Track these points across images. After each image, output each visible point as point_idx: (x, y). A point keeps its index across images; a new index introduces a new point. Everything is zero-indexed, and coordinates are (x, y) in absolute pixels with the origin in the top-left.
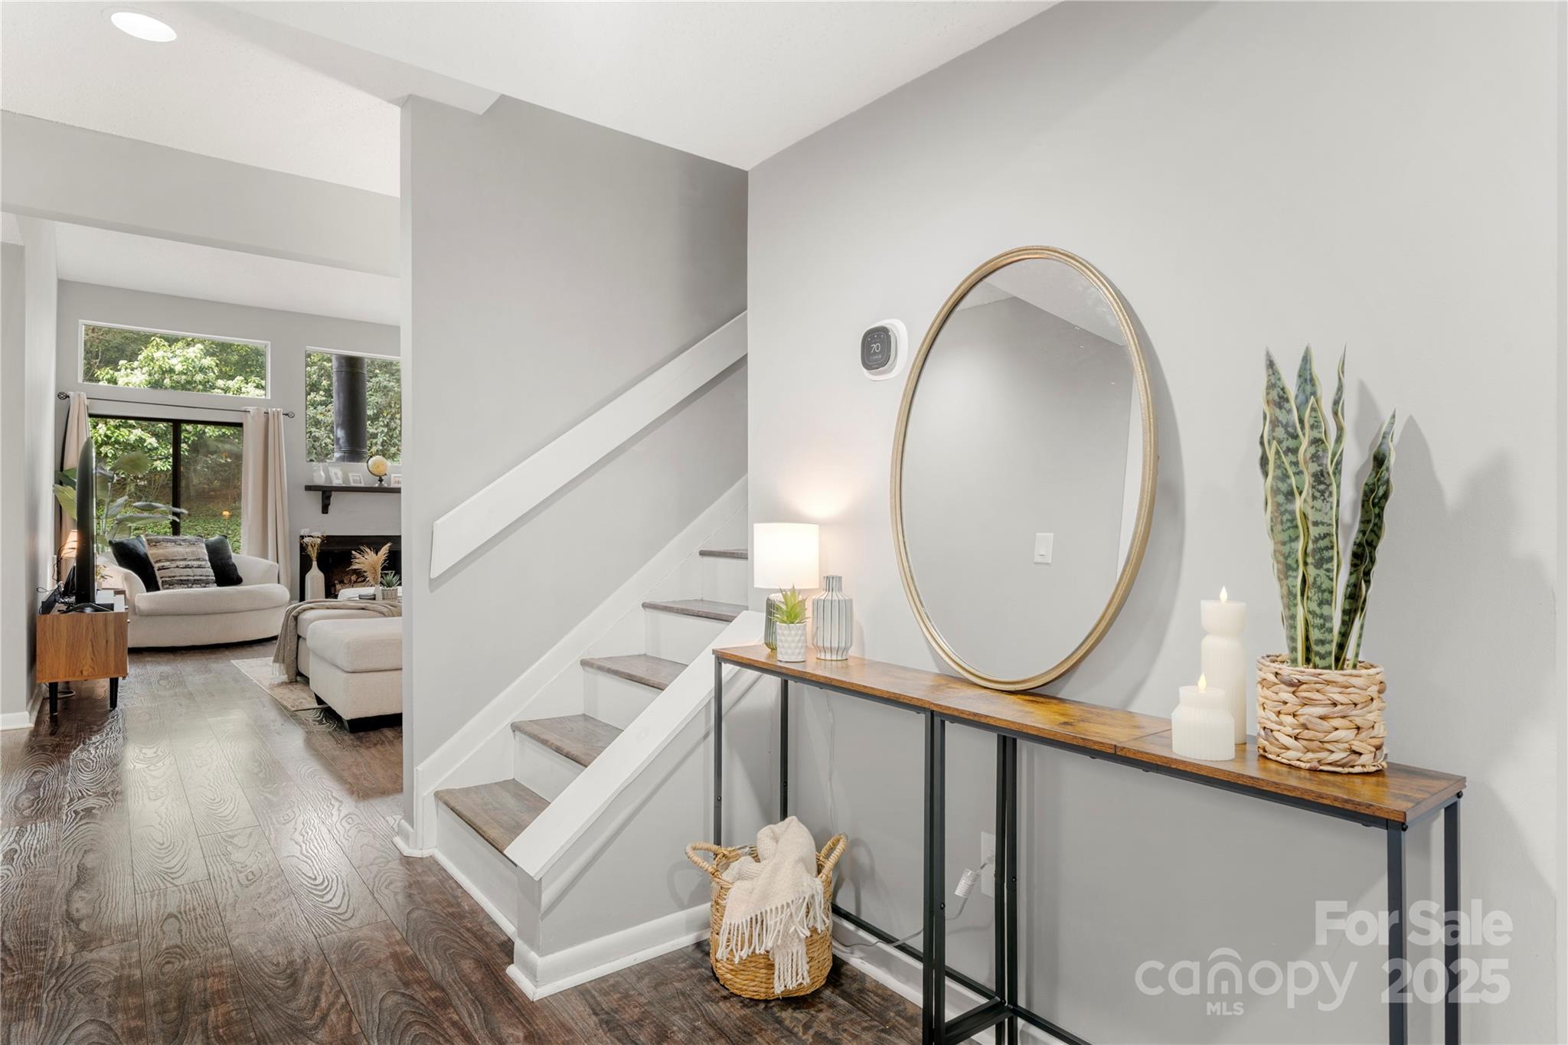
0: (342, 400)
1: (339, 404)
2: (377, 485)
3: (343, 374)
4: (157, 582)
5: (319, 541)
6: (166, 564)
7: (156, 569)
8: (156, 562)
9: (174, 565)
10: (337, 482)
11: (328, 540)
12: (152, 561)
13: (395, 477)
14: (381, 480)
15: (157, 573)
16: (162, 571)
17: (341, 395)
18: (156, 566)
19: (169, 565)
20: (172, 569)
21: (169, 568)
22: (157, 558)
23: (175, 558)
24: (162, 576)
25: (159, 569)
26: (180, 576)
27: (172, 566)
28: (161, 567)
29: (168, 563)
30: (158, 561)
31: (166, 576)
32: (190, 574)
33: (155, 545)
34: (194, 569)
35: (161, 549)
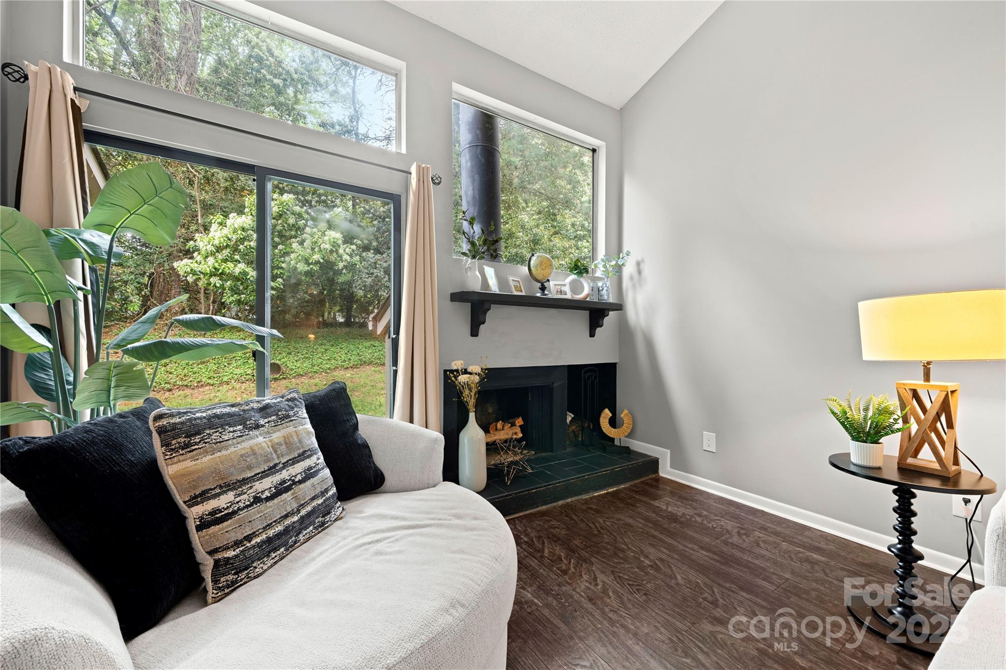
0: (477, 183)
1: (473, 190)
2: (539, 295)
3: (479, 150)
5: (477, 379)
6: (223, 501)
7: (192, 525)
8: (194, 501)
9: (245, 499)
10: (494, 287)
11: (491, 374)
12: (180, 500)
13: (555, 285)
14: (543, 288)
15: (195, 537)
16: (214, 529)
17: (477, 177)
18: (194, 513)
19: (232, 503)
20: (243, 514)
21: (234, 513)
22: (195, 487)
23: (249, 474)
24: (211, 553)
25: (203, 526)
26: (265, 529)
27: (241, 505)
28: (209, 518)
29: (230, 496)
30: (196, 497)
31: (227, 548)
32: (289, 509)
33: (186, 446)
34: (296, 488)
35: (206, 453)
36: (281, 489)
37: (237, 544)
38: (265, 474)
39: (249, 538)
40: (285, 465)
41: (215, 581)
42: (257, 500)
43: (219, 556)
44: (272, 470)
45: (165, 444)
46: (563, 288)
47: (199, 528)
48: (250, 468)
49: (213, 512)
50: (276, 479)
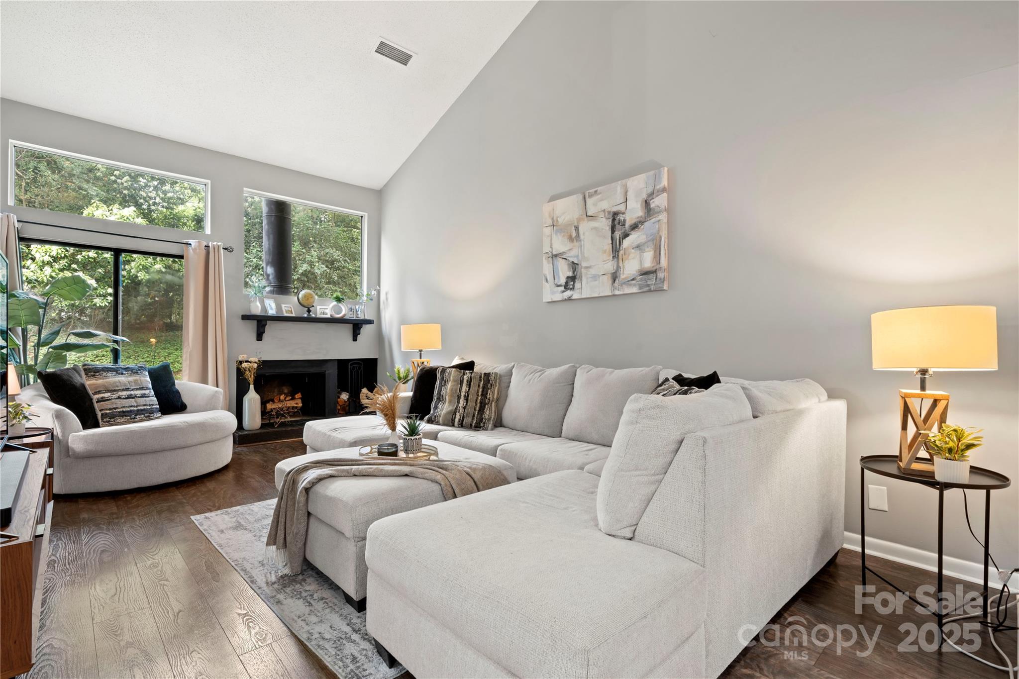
0: (271, 241)
1: (269, 244)
2: (306, 315)
3: (273, 219)
4: (95, 415)
5: (255, 365)
6: (107, 395)
7: (94, 401)
8: (95, 393)
9: (114, 396)
10: (272, 312)
11: (264, 364)
12: (90, 393)
13: (320, 309)
14: (309, 311)
15: (96, 405)
16: (102, 403)
17: (271, 236)
18: (95, 397)
19: (109, 396)
20: (113, 400)
21: (110, 400)
22: (96, 389)
23: (117, 389)
24: (100, 411)
25: (98, 401)
26: (122, 407)
27: (113, 398)
28: (101, 399)
29: (109, 394)
30: (96, 392)
31: (107, 410)
32: (133, 405)
33: (94, 376)
34: (136, 399)
35: (101, 379)
36: (129, 397)
37: (110, 409)
38: (123, 390)
39: (115, 409)
40: (133, 390)
41: (102, 420)
42: (119, 398)
43: (103, 412)
44: (127, 389)
45: (86, 374)
46: (325, 311)
47: (97, 402)
48: (117, 386)
49: (102, 398)
50: (129, 393)
